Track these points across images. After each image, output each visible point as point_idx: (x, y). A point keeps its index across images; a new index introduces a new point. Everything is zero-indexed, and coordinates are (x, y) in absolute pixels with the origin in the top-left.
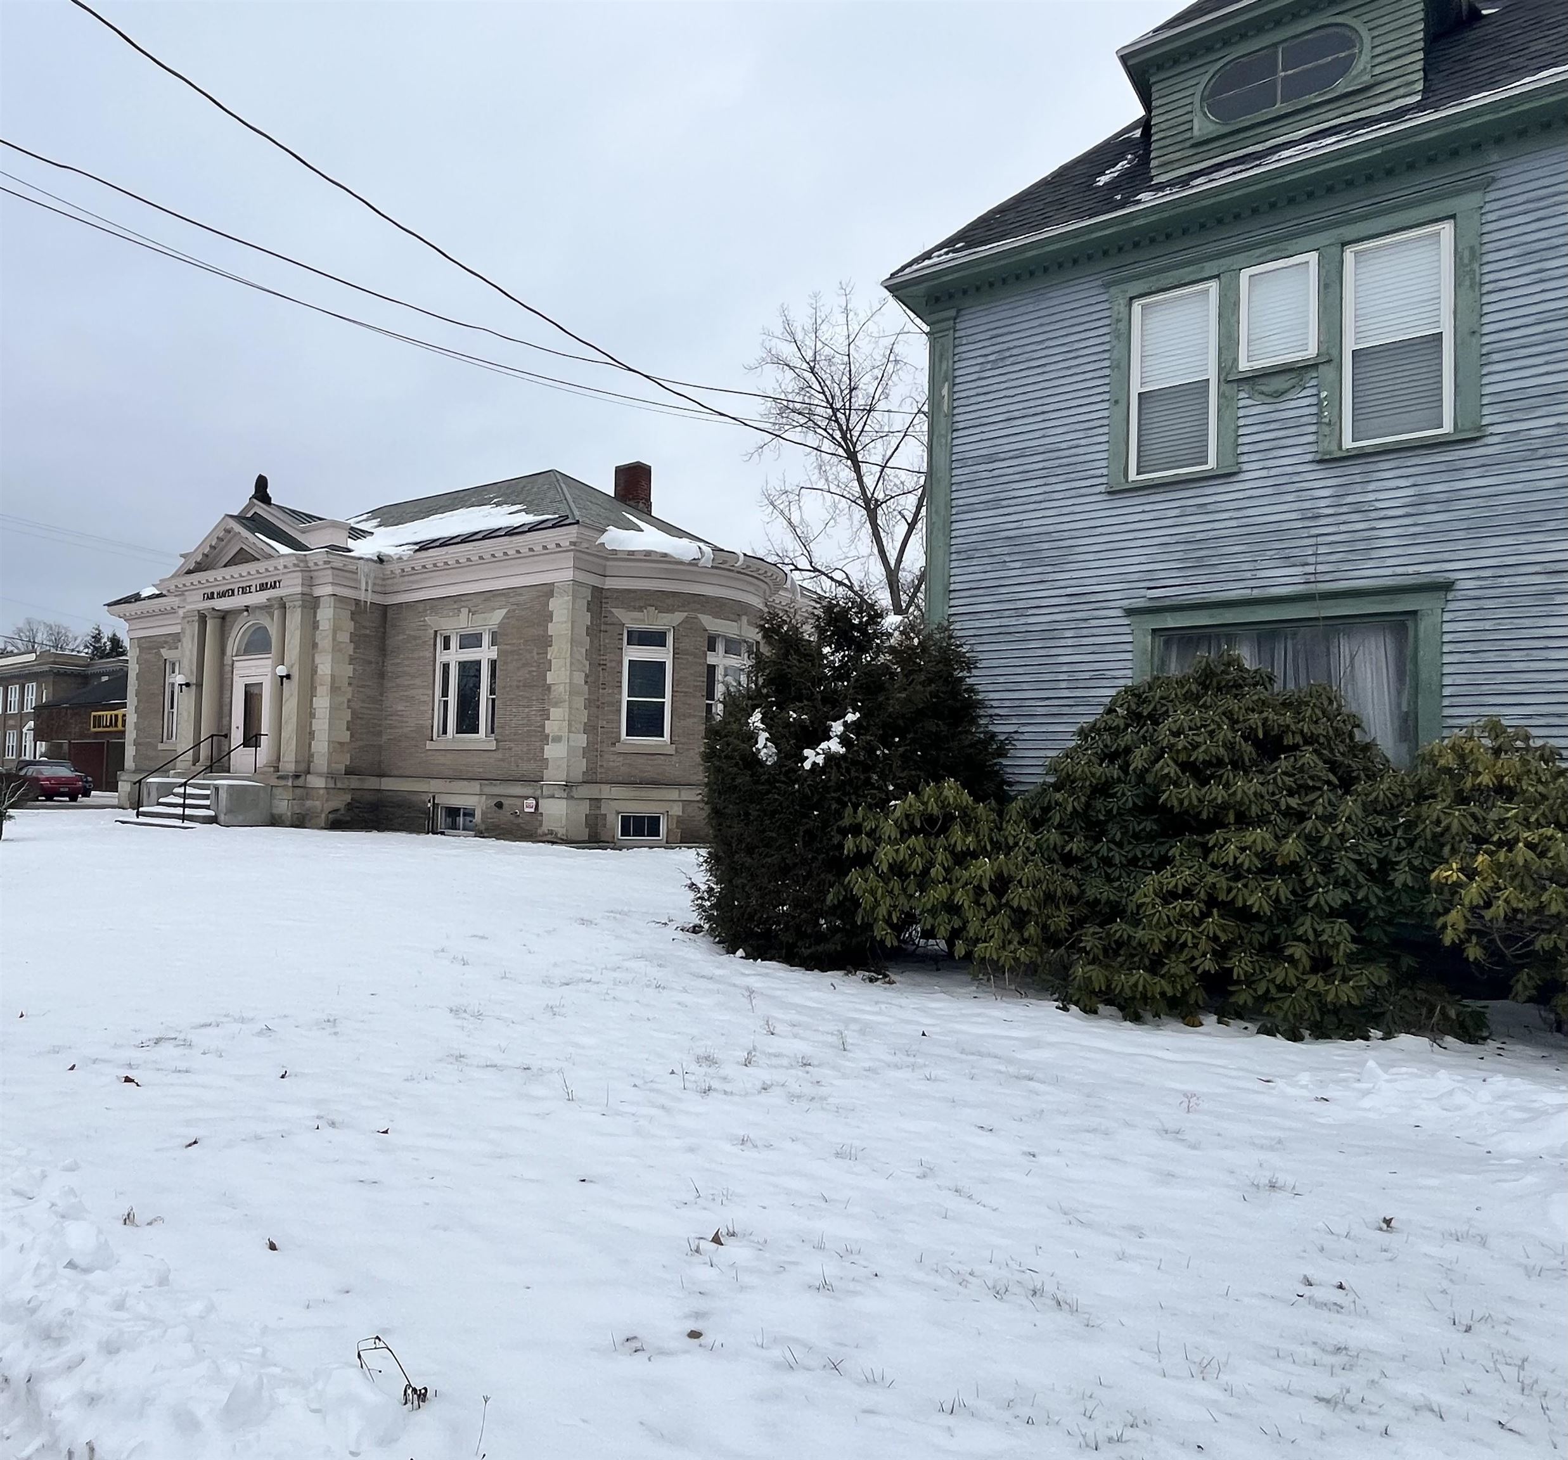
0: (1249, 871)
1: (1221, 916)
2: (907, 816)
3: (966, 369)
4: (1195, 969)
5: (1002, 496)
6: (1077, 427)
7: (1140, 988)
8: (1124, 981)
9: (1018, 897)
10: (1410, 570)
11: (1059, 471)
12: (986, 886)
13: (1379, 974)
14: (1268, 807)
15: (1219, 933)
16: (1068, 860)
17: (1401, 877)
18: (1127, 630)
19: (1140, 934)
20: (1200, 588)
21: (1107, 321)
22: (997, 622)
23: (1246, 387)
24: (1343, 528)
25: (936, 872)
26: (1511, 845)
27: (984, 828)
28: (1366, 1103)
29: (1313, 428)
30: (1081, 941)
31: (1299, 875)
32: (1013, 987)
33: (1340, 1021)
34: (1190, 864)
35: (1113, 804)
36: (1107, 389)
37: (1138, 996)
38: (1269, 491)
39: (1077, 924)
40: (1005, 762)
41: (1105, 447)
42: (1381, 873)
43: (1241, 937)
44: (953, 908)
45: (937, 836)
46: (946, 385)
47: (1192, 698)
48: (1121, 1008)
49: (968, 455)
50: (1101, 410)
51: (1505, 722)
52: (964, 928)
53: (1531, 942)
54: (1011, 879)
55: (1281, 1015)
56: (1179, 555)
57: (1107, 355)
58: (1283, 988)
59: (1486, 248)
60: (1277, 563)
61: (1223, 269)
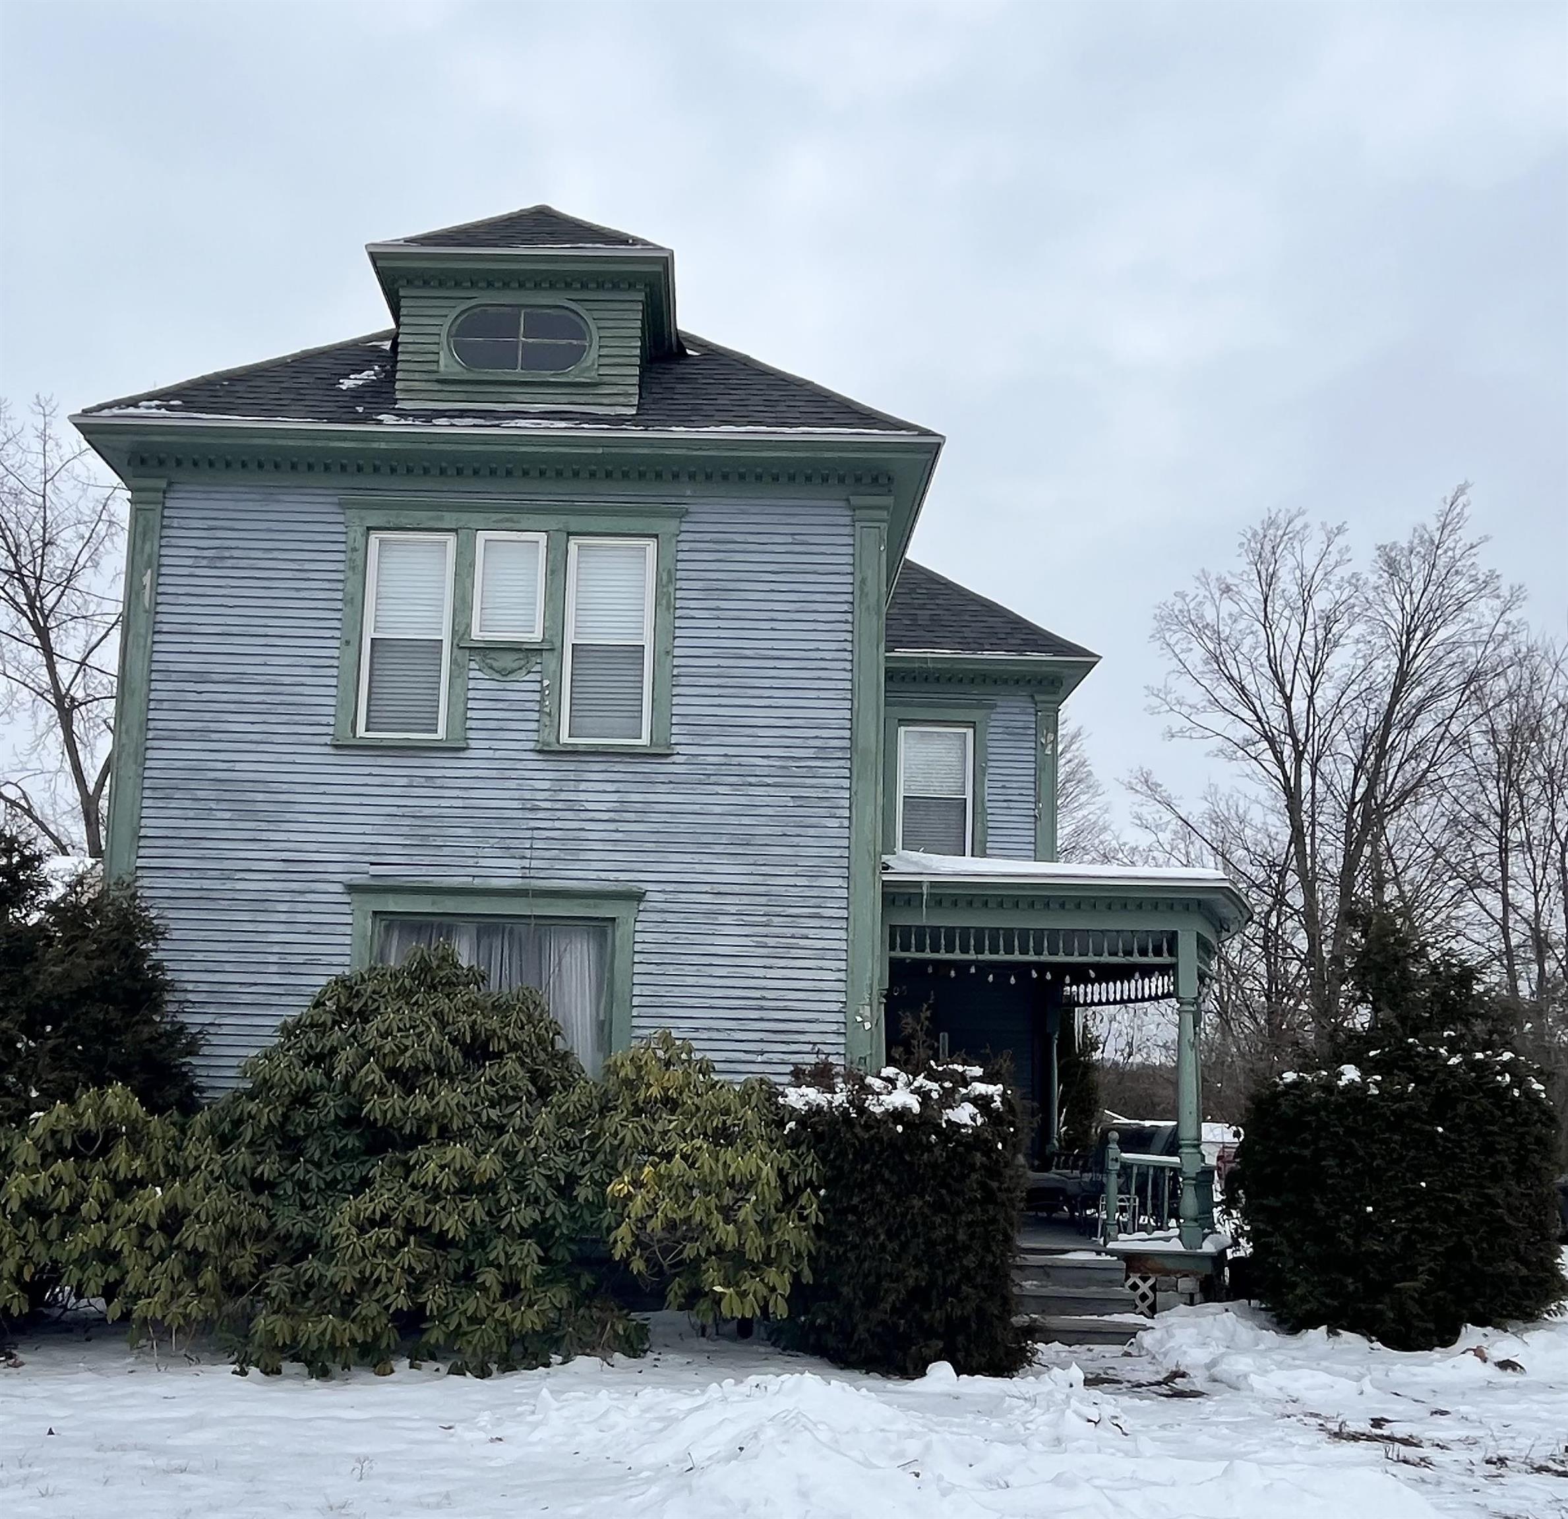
0: (447, 1191)
1: (419, 1244)
2: (53, 1133)
3: (176, 559)
4: (387, 1307)
5: (213, 726)
6: (299, 662)
7: (328, 1337)
8: (311, 1330)
9: (193, 1235)
10: (612, 876)
11: (281, 709)
12: (153, 1224)
13: (560, 1295)
14: (470, 1119)
15: (413, 1265)
16: (259, 1185)
17: (583, 1193)
18: (346, 909)
19: (332, 1272)
20: (424, 871)
21: (342, 547)
22: (197, 884)
23: (477, 658)
24: (558, 824)
25: (89, 1208)
26: (668, 1156)
27: (158, 1150)
28: (536, 1436)
29: (536, 716)
30: (267, 1285)
31: (495, 1194)
32: (183, 1352)
33: (526, 1349)
34: (389, 1185)
35: (314, 1118)
36: (337, 624)
37: (326, 1346)
38: (494, 774)
39: (265, 1263)
40: (195, 1061)
41: (333, 691)
42: (565, 1189)
43: (437, 1267)
44: (109, 1256)
45: (94, 1159)
46: (149, 571)
47: (405, 994)
48: (309, 1364)
49: (172, 667)
50: (329, 649)
51: (674, 1034)
52: (120, 1282)
53: (681, 1252)
54: (187, 1213)
55: (470, 1350)
56: (405, 830)
57: (340, 586)
58: (474, 1320)
59: (679, 575)
60: (499, 853)
61: (460, 524)
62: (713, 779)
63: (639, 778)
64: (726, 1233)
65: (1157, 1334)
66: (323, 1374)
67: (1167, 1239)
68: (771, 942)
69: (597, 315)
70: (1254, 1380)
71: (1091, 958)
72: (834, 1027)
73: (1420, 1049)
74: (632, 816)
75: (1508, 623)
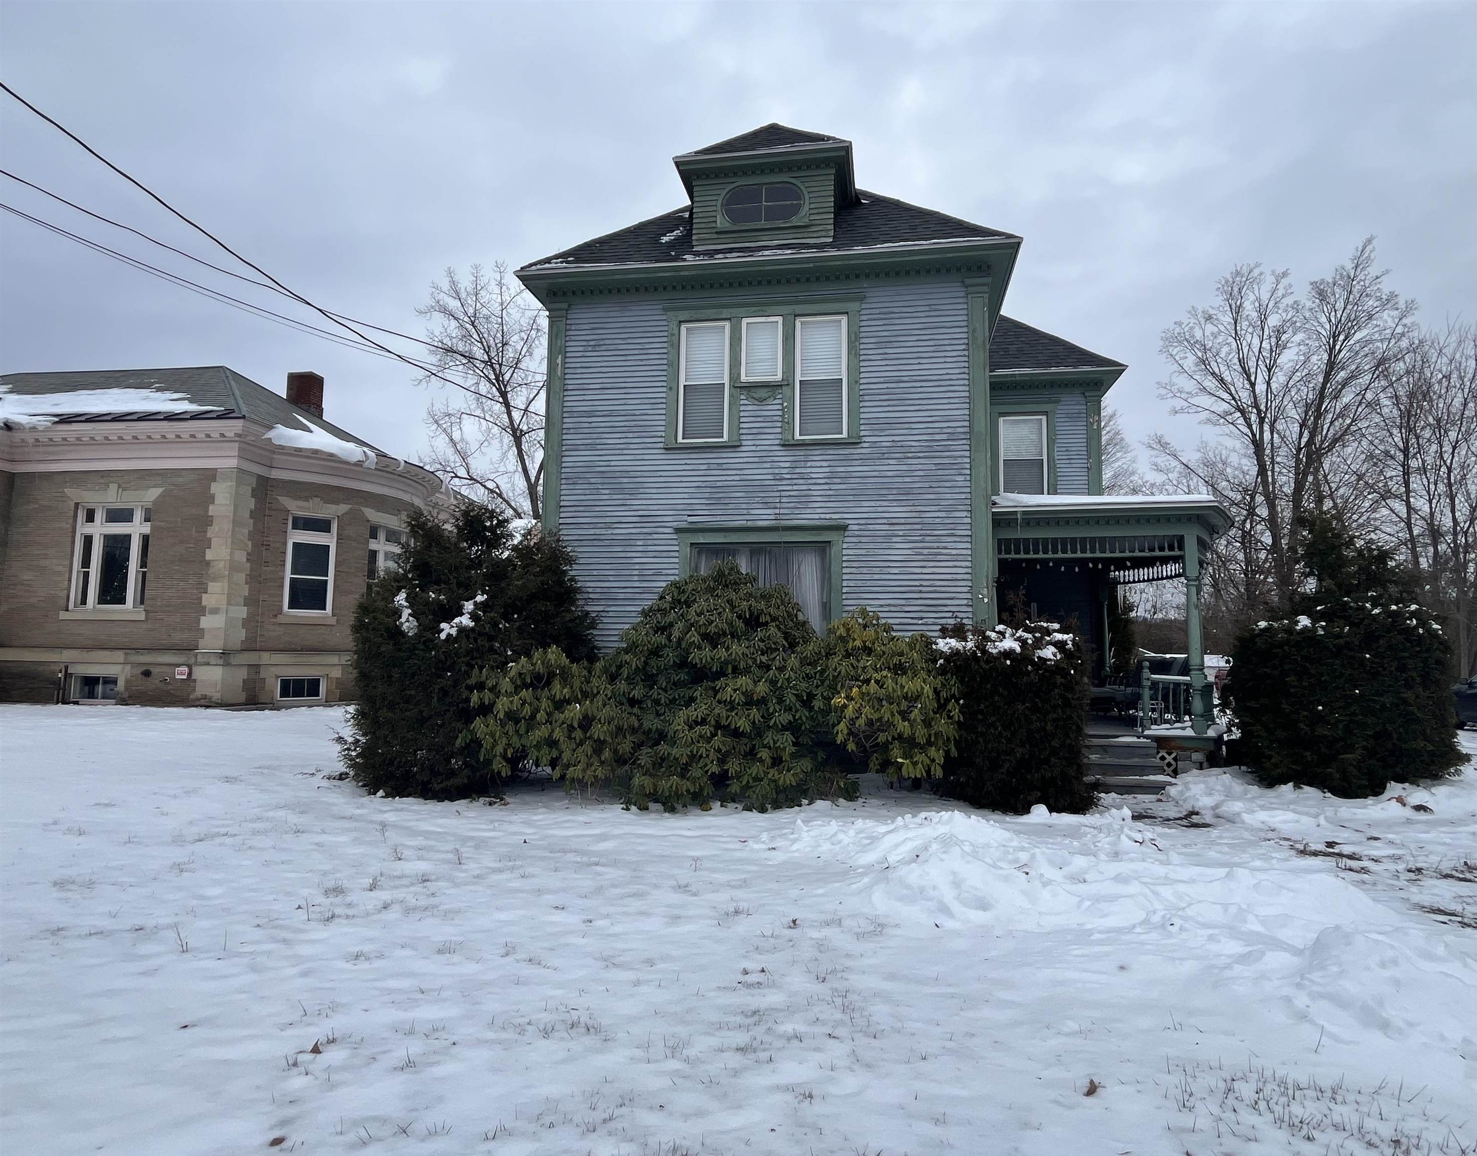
0: (738, 704)
1: (723, 735)
2: (520, 674)
3: (574, 348)
4: (707, 772)
5: (598, 441)
6: (646, 401)
7: (674, 788)
8: (665, 785)
9: (598, 731)
10: (828, 516)
11: (635, 429)
12: (576, 725)
13: (806, 764)
14: (750, 662)
15: (721, 747)
16: (633, 702)
17: (817, 704)
18: (676, 542)
19: (675, 752)
20: (719, 518)
21: (665, 334)
22: (592, 532)
23: (745, 392)
24: (795, 488)
25: (541, 716)
26: (867, 681)
27: (577, 683)
28: (795, 847)
29: (779, 424)
30: (639, 759)
31: (766, 705)
32: (594, 797)
33: (787, 796)
34: (706, 702)
35: (662, 663)
36: (664, 379)
37: (673, 794)
38: (756, 460)
39: (638, 746)
40: (595, 632)
41: (663, 417)
42: (807, 702)
43: (734, 748)
44: (552, 743)
45: (543, 689)
46: (559, 356)
47: (711, 590)
48: (664, 804)
49: (575, 409)
50: (660, 393)
51: (869, 609)
52: (557, 758)
53: (877, 738)
54: (594, 718)
55: (755, 796)
56: (707, 495)
57: (665, 356)
58: (757, 779)
59: (862, 335)
60: (761, 506)
61: (734, 315)
62: (886, 456)
63: (842, 457)
64: (903, 727)
65: (1179, 788)
66: (672, 810)
67: (1184, 729)
68: (925, 551)
69: (807, 184)
70: (1246, 817)
71: (1127, 554)
72: (965, 602)
73: (1352, 604)
74: (838, 481)
75: (1405, 325)
